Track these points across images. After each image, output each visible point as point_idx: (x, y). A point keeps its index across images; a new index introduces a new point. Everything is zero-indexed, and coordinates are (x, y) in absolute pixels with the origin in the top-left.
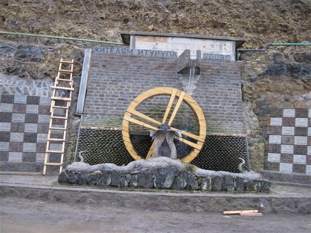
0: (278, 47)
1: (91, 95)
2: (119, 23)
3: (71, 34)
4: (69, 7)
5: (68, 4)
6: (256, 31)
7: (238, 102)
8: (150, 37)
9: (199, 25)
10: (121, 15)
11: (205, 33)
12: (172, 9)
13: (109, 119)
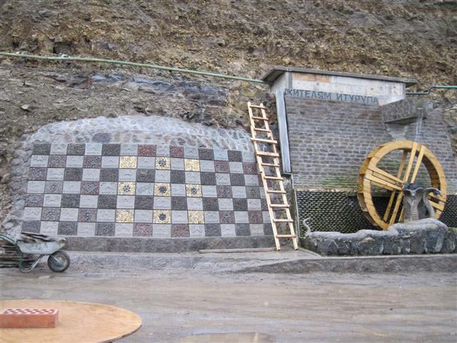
0: (438, 90)
1: (297, 150)
2: (242, 52)
3: (186, 65)
4: (176, 27)
5: (173, 23)
6: (410, 70)
7: (450, 157)
8: (310, 75)
9: (347, 59)
10: (244, 42)
11: (354, 71)
12: (308, 37)
13: (324, 179)
